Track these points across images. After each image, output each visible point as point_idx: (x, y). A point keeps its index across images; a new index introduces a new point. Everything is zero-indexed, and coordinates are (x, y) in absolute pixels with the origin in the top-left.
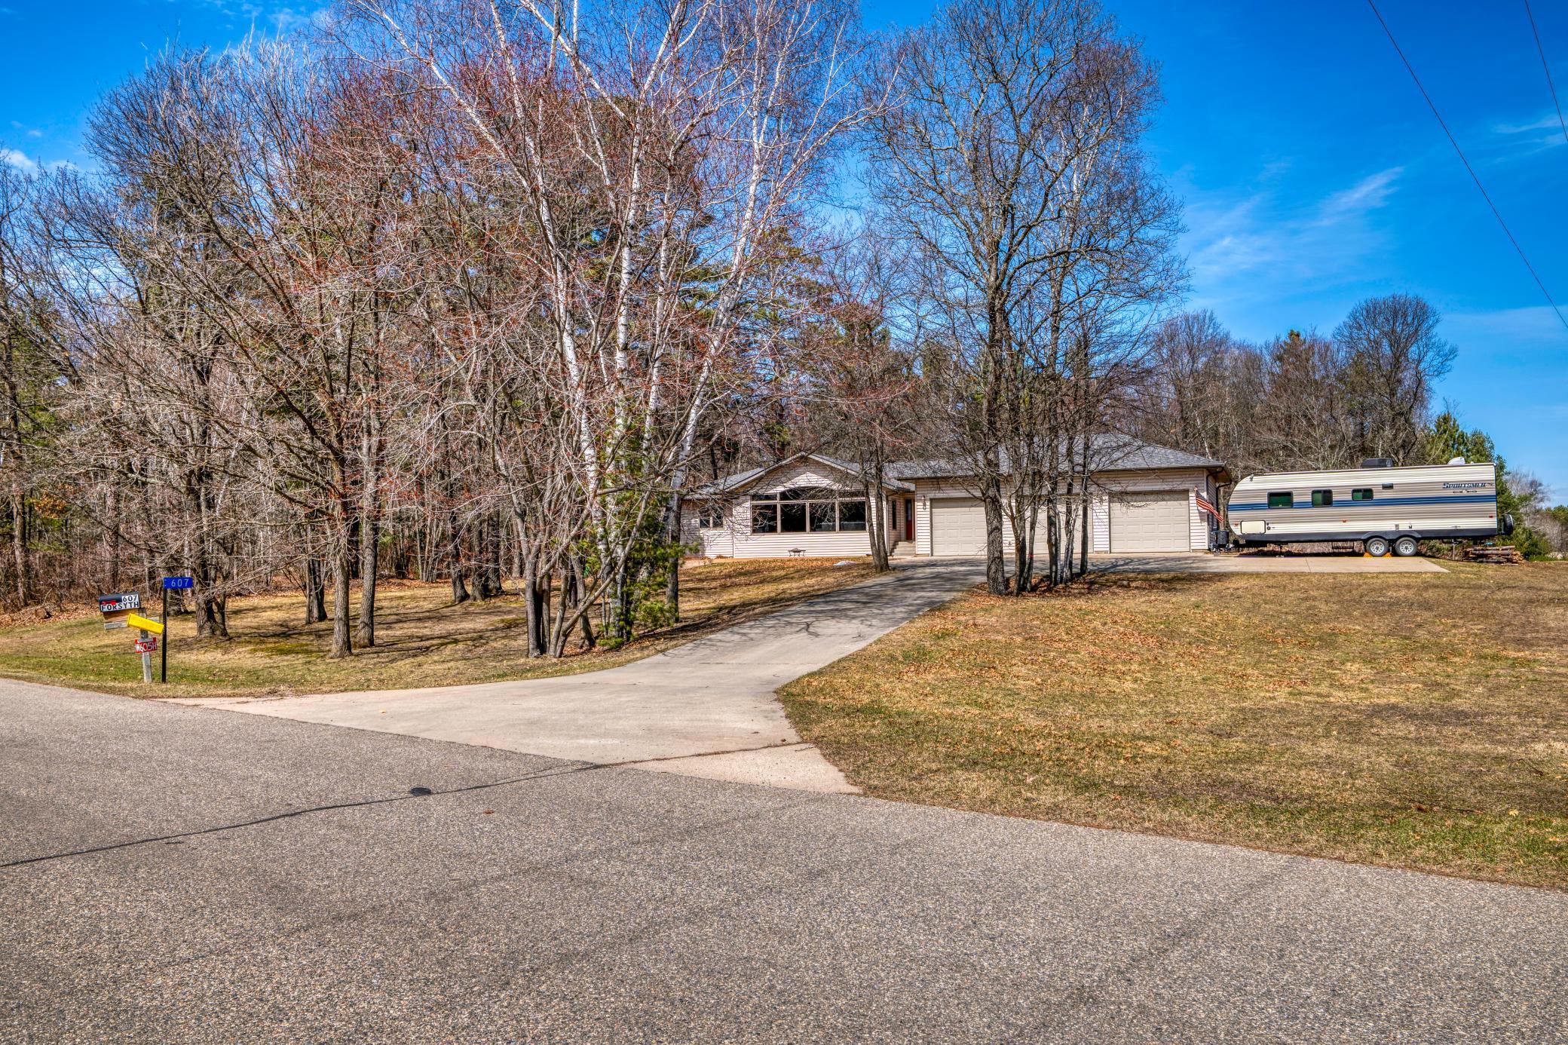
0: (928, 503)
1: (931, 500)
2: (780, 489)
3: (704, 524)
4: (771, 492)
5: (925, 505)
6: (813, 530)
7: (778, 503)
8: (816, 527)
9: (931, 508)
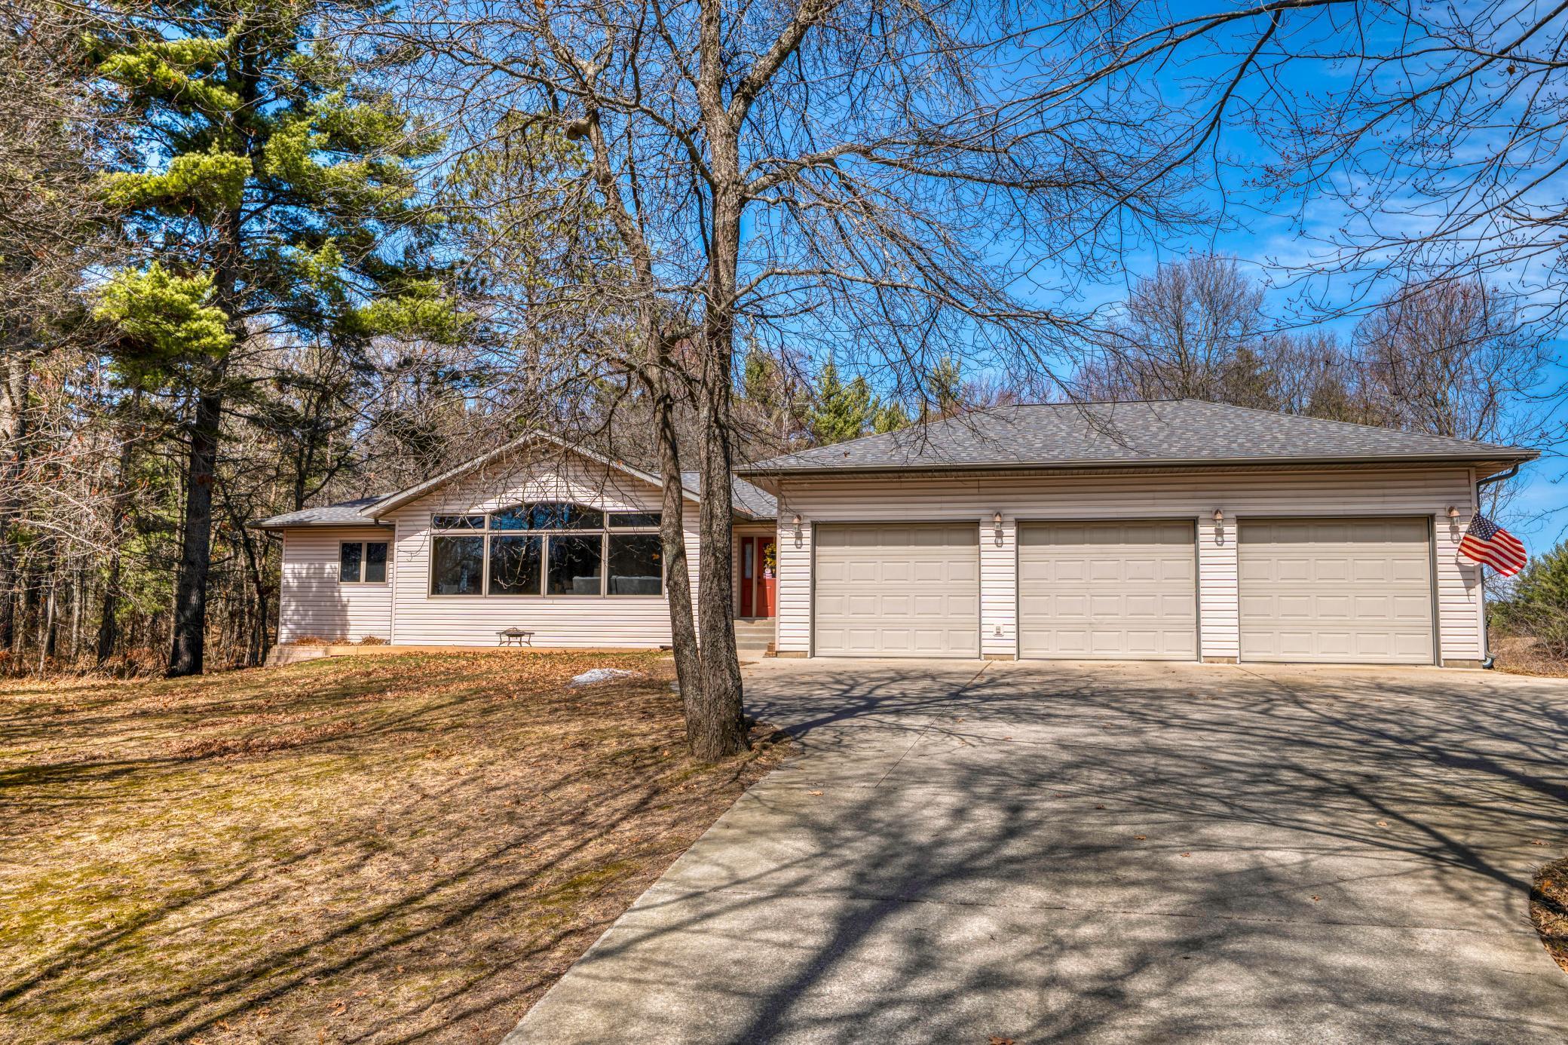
0: (807, 533)
1: (815, 525)
2: (491, 505)
3: (349, 574)
4: (475, 510)
5: (799, 536)
6: (552, 590)
7: (486, 532)
8: (560, 585)
9: (814, 544)
